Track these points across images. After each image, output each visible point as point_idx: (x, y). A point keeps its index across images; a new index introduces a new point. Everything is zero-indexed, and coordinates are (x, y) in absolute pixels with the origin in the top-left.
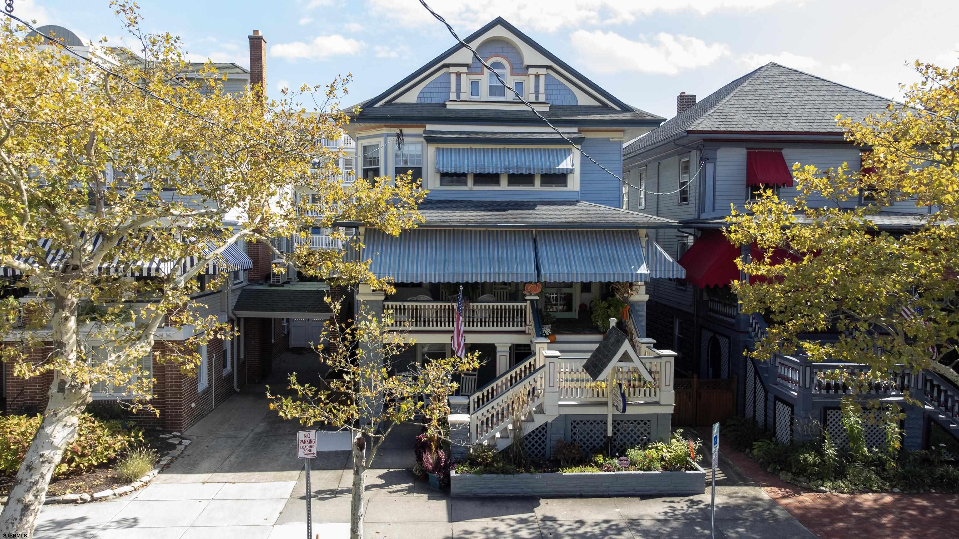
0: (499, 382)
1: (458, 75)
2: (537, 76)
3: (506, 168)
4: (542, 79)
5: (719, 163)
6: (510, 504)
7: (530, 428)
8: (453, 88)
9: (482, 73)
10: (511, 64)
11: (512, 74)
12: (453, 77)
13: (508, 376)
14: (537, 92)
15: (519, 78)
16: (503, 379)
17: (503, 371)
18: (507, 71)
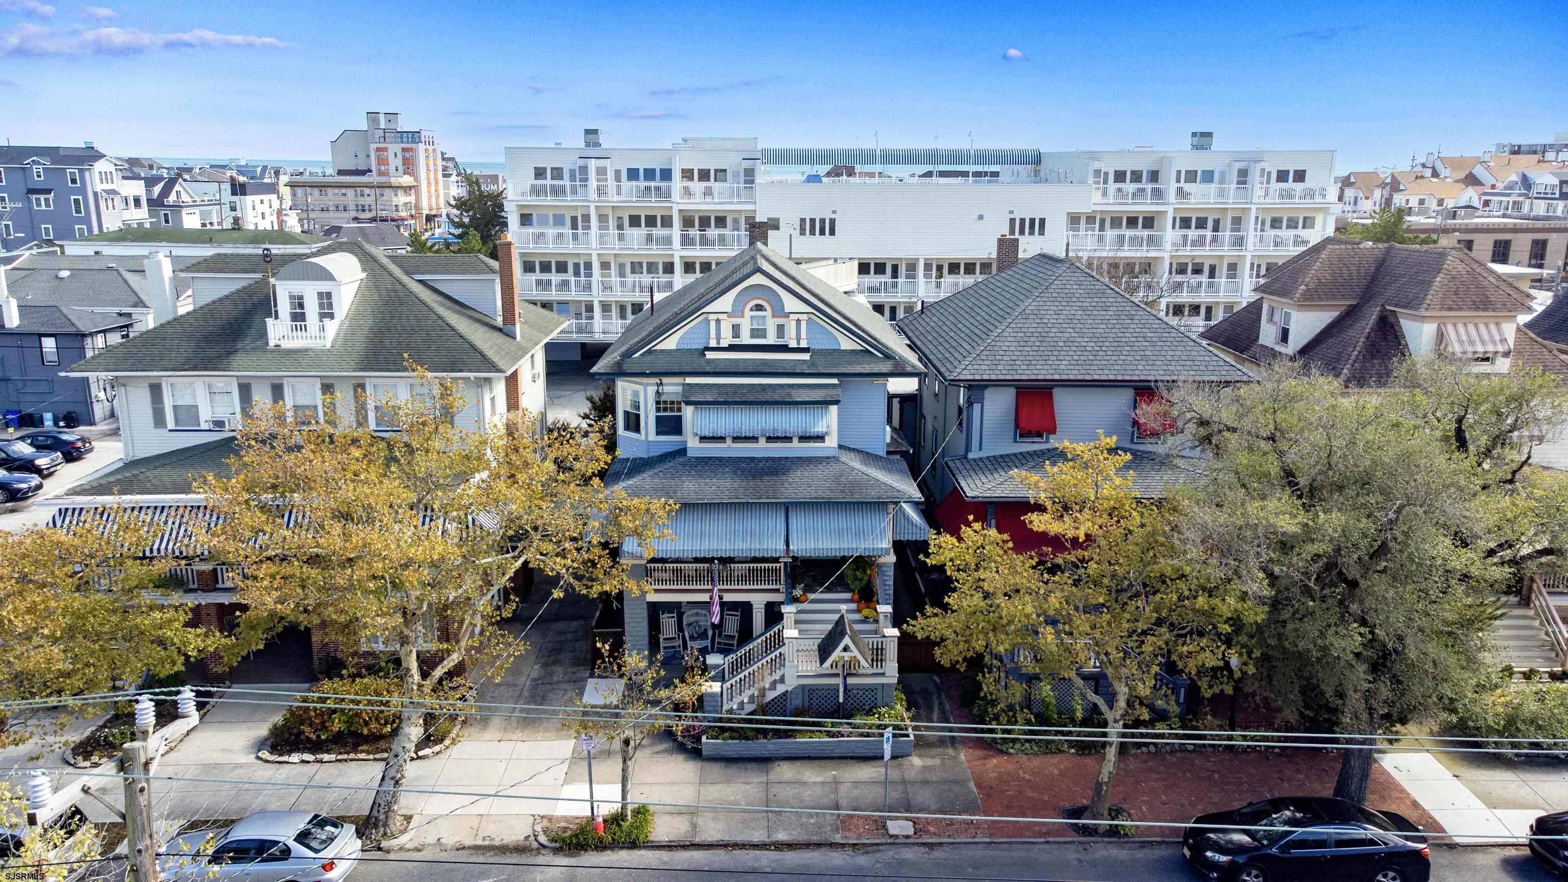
0: (755, 643)
1: (718, 321)
2: (798, 321)
3: (762, 431)
4: (804, 325)
5: (987, 403)
6: (749, 766)
7: (771, 695)
8: (713, 334)
9: (743, 316)
10: (772, 307)
11: (773, 316)
12: (713, 325)
13: (763, 638)
14: (798, 339)
15: (780, 321)
16: (759, 641)
17: (759, 633)
18: (769, 313)
